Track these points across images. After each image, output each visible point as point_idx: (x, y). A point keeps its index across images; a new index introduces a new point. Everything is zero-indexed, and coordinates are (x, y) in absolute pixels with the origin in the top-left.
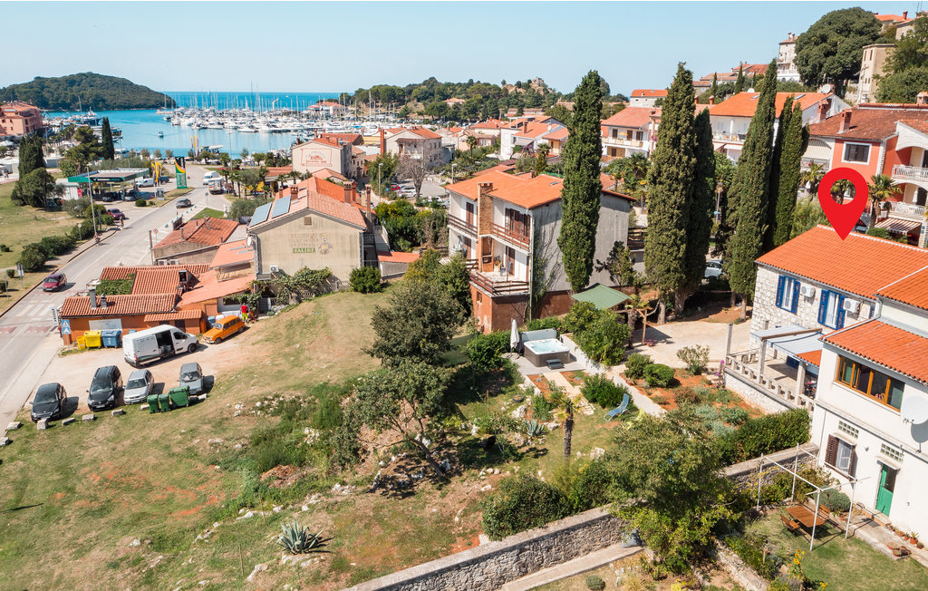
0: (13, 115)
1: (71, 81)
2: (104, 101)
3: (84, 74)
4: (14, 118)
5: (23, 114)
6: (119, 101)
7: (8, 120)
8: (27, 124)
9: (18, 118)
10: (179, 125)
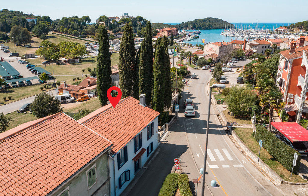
0: (166, 31)
1: (204, 20)
2: (212, 26)
3: (208, 18)
4: (165, 32)
5: (168, 31)
6: (216, 27)
7: (164, 33)
8: (168, 34)
9: (166, 32)
10: (223, 35)
